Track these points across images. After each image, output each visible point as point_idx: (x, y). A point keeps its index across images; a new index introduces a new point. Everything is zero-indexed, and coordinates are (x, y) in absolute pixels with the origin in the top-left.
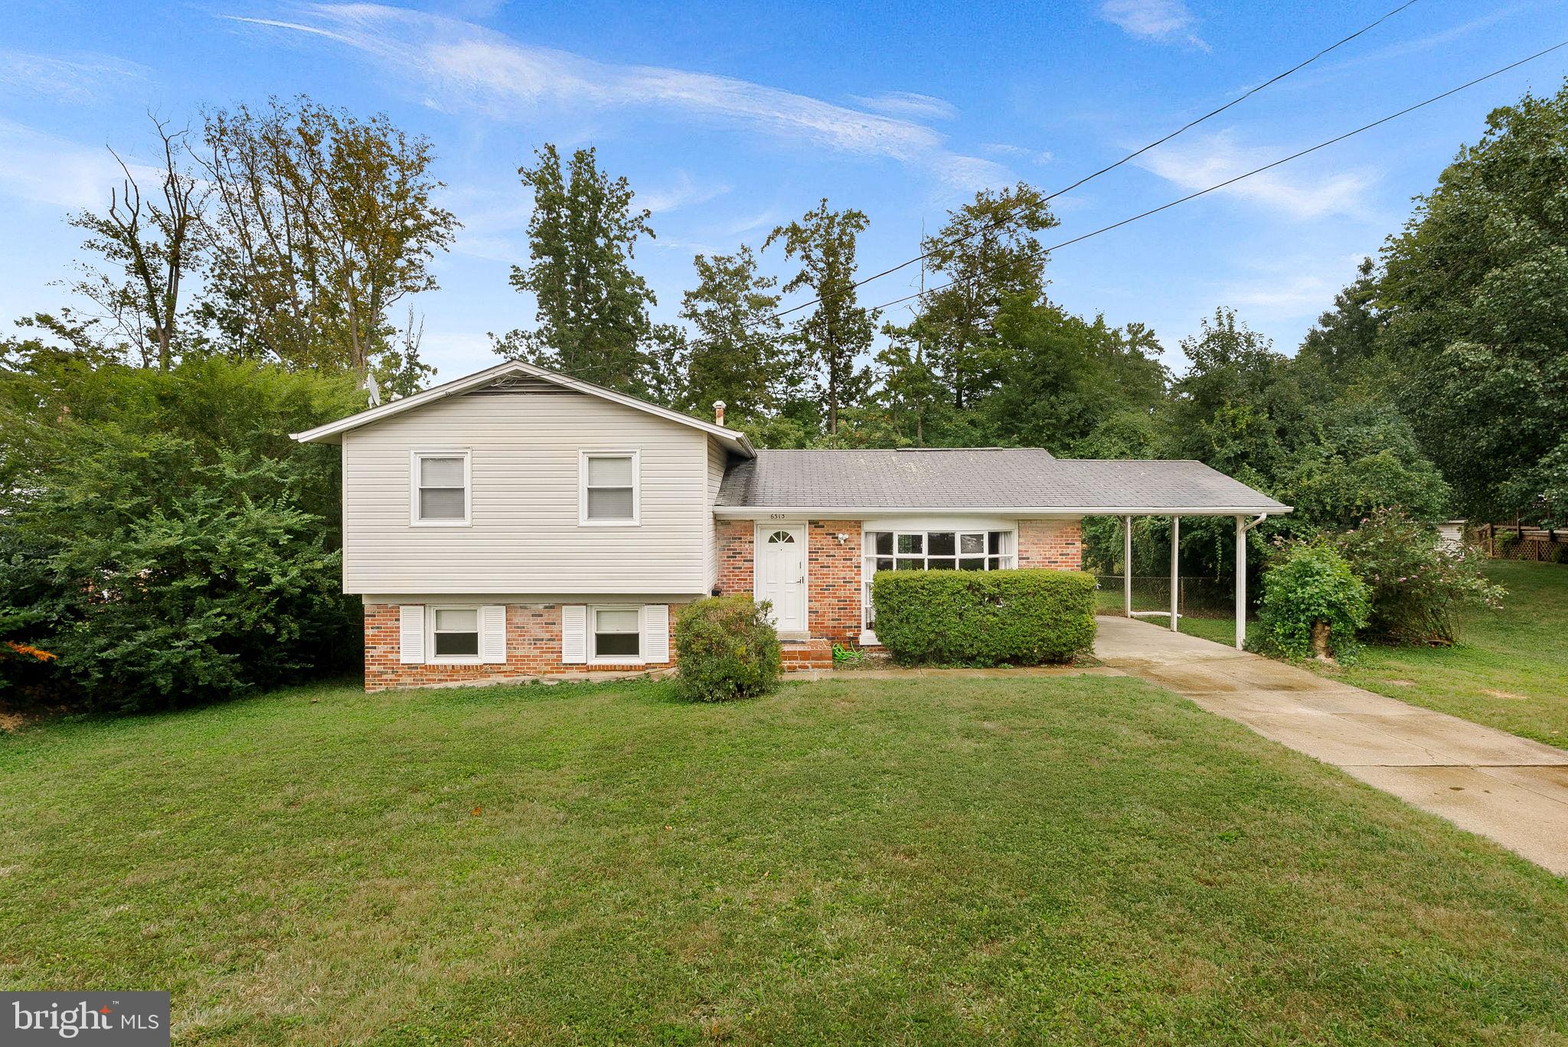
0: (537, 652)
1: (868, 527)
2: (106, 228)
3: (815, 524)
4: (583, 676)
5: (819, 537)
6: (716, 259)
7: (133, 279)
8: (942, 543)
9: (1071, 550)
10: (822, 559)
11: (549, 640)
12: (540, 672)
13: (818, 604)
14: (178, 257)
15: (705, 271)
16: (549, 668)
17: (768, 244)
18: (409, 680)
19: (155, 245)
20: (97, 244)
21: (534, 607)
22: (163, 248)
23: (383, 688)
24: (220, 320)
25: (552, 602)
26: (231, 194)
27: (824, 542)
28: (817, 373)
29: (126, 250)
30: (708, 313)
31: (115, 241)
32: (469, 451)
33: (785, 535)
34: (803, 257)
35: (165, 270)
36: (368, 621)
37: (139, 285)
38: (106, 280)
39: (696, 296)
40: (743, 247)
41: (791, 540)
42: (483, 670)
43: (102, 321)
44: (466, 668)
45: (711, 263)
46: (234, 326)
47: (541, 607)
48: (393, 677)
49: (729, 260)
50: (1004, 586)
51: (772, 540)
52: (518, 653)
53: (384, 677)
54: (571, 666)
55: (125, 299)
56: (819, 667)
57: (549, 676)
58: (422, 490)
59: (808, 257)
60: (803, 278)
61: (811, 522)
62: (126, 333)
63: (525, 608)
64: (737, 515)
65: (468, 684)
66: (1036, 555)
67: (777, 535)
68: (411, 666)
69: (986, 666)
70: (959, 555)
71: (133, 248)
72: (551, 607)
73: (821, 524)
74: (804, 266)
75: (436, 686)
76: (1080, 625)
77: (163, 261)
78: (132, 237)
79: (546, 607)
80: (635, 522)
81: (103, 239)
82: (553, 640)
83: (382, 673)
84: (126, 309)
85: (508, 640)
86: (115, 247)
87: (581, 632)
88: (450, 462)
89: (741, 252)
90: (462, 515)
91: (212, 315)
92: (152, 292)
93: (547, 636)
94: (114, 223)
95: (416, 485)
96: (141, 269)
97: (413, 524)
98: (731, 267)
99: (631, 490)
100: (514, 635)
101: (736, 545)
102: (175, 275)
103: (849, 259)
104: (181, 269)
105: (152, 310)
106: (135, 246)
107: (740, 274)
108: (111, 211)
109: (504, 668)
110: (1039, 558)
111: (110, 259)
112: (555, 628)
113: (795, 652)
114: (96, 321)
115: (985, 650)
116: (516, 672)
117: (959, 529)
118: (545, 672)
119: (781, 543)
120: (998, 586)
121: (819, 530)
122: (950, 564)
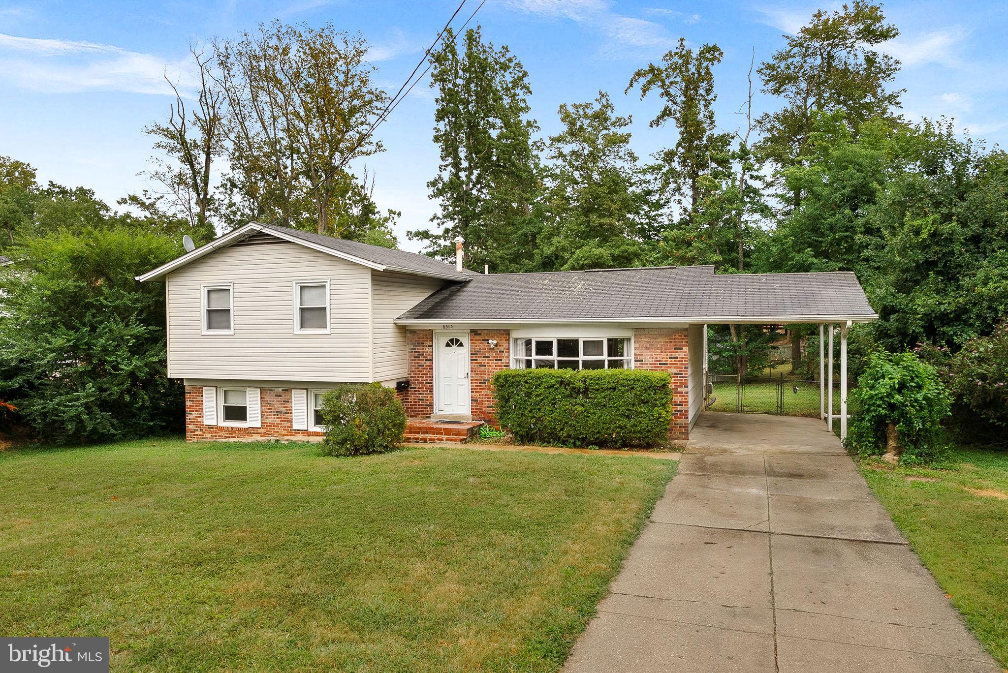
0: (278, 421)
1: (514, 335)
2: (167, 133)
3: (475, 332)
4: (306, 438)
5: (477, 342)
6: (575, 106)
7: (183, 165)
8: (568, 347)
9: (679, 354)
10: (481, 360)
11: (285, 413)
12: (280, 434)
13: (477, 394)
14: (209, 148)
15: (567, 118)
16: (285, 432)
17: (631, 86)
18: (209, 436)
19: (195, 141)
20: (162, 144)
21: (276, 390)
22: (199, 143)
23: (195, 440)
24: (240, 189)
25: (287, 387)
26: (234, 100)
27: (482, 346)
28: (681, 198)
29: (179, 146)
30: (573, 153)
31: (171, 141)
32: (232, 284)
33: (457, 341)
34: (663, 94)
35: (202, 158)
36: (187, 396)
37: (187, 170)
38: (170, 168)
39: (558, 140)
40: (600, 93)
41: (461, 345)
42: (248, 431)
43: (166, 196)
44: (239, 429)
45: (571, 110)
46: (250, 192)
47: (280, 390)
48: (200, 433)
49: (587, 106)
50: (589, 381)
51: (448, 345)
52: (269, 421)
53: (196, 433)
54: (298, 431)
55: (181, 180)
56: (451, 440)
57: (286, 437)
58: (210, 312)
59: (668, 94)
60: (666, 113)
61: (472, 331)
62: (181, 203)
63: (271, 390)
64: (421, 326)
65: (240, 440)
66: (649, 357)
67: (451, 340)
68: (210, 427)
69: (575, 446)
70: (581, 357)
71: (182, 144)
72: (287, 390)
73: (479, 332)
74: (664, 102)
75: (224, 440)
76: (652, 416)
77: (201, 152)
78: (182, 136)
79: (283, 390)
80: (327, 331)
81: (165, 141)
82: (288, 413)
83: (195, 430)
84: (182, 187)
85: (262, 412)
86: (172, 145)
87: (303, 408)
88: (221, 292)
89: (598, 97)
90: (229, 327)
91: (235, 186)
92: (195, 173)
93: (284, 410)
94: (172, 129)
95: (204, 307)
96: (189, 159)
97: (203, 333)
98: (590, 112)
99: (325, 308)
100: (265, 409)
101: (418, 349)
102: (208, 160)
103: (708, 91)
104: (212, 156)
105: (195, 186)
106: (184, 143)
107: (600, 117)
108: (171, 121)
109: (260, 431)
110: (651, 361)
111: (170, 154)
112: (288, 404)
113: (441, 429)
114: (162, 197)
115: (572, 433)
116: (266, 434)
117: (582, 336)
118: (284, 435)
119: (454, 347)
120: (585, 381)
121: (477, 337)
122: (574, 365)
